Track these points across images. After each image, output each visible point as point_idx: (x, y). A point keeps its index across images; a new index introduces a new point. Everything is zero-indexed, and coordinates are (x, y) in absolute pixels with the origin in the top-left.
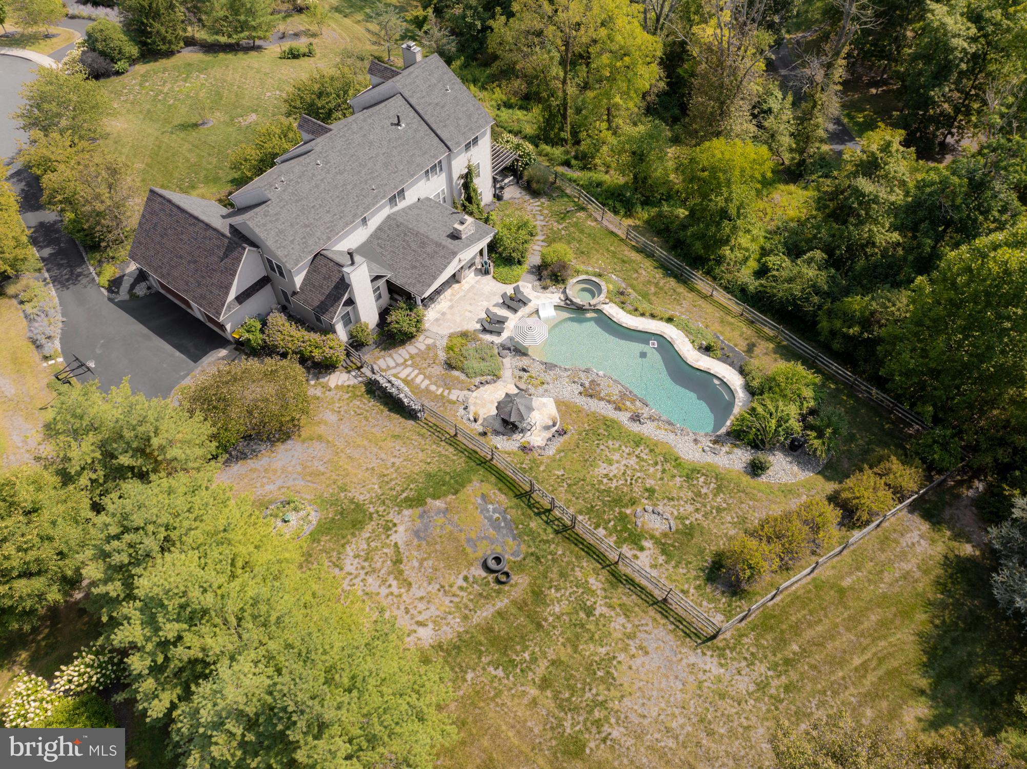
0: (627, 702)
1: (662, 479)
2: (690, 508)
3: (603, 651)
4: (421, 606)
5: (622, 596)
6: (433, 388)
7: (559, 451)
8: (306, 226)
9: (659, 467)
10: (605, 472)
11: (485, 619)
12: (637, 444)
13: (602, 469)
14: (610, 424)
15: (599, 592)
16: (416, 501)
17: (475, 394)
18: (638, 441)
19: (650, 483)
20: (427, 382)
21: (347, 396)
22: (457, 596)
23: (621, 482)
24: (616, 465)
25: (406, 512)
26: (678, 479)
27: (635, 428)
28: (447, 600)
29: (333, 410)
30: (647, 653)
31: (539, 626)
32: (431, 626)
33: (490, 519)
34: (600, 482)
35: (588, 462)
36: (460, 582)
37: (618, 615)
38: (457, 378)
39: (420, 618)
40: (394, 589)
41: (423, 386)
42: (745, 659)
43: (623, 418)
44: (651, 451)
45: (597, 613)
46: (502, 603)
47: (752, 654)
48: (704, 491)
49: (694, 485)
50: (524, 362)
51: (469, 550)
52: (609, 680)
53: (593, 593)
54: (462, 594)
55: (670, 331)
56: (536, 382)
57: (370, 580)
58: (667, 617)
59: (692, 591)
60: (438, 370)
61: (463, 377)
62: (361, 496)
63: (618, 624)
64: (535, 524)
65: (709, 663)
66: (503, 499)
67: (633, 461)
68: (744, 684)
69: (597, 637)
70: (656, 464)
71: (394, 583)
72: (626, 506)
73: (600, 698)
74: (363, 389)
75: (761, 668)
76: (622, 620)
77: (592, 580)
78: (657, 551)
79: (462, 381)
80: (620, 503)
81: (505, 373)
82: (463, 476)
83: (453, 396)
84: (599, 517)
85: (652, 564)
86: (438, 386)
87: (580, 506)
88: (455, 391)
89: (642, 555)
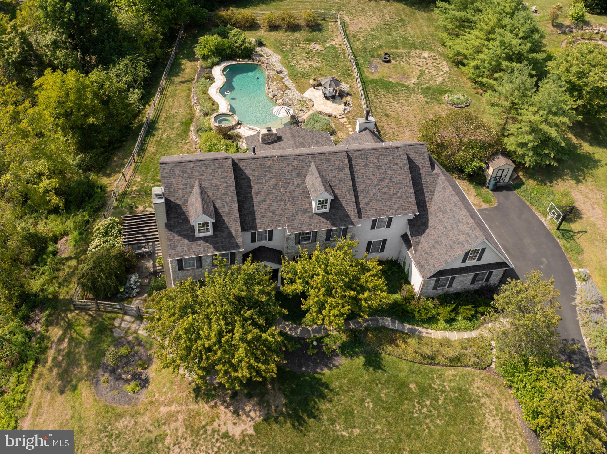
0: (378, 22)
3: (373, 32)
4: (421, 64)
5: (352, 40)
14: (293, 76)
17: (335, 113)
18: (289, 67)
25: (406, 84)
27: (285, 71)
28: (411, 61)
33: (376, 69)
39: (424, 60)
40: (427, 70)
43: (284, 75)
44: (289, 62)
50: (297, 113)
51: (391, 67)
52: (378, 27)
53: (362, 43)
55: (213, 91)
56: (303, 103)
61: (332, 124)
63: (361, 35)
65: (347, 19)
66: (367, 71)
67: (302, 62)
76: (359, 35)
79: (334, 122)
80: (323, 54)
81: (310, 112)
82: (373, 82)
83: (345, 120)
84: (336, 55)
85: (333, 40)
86: (347, 128)
87: (339, 59)
88: (342, 121)
89: (333, 43)
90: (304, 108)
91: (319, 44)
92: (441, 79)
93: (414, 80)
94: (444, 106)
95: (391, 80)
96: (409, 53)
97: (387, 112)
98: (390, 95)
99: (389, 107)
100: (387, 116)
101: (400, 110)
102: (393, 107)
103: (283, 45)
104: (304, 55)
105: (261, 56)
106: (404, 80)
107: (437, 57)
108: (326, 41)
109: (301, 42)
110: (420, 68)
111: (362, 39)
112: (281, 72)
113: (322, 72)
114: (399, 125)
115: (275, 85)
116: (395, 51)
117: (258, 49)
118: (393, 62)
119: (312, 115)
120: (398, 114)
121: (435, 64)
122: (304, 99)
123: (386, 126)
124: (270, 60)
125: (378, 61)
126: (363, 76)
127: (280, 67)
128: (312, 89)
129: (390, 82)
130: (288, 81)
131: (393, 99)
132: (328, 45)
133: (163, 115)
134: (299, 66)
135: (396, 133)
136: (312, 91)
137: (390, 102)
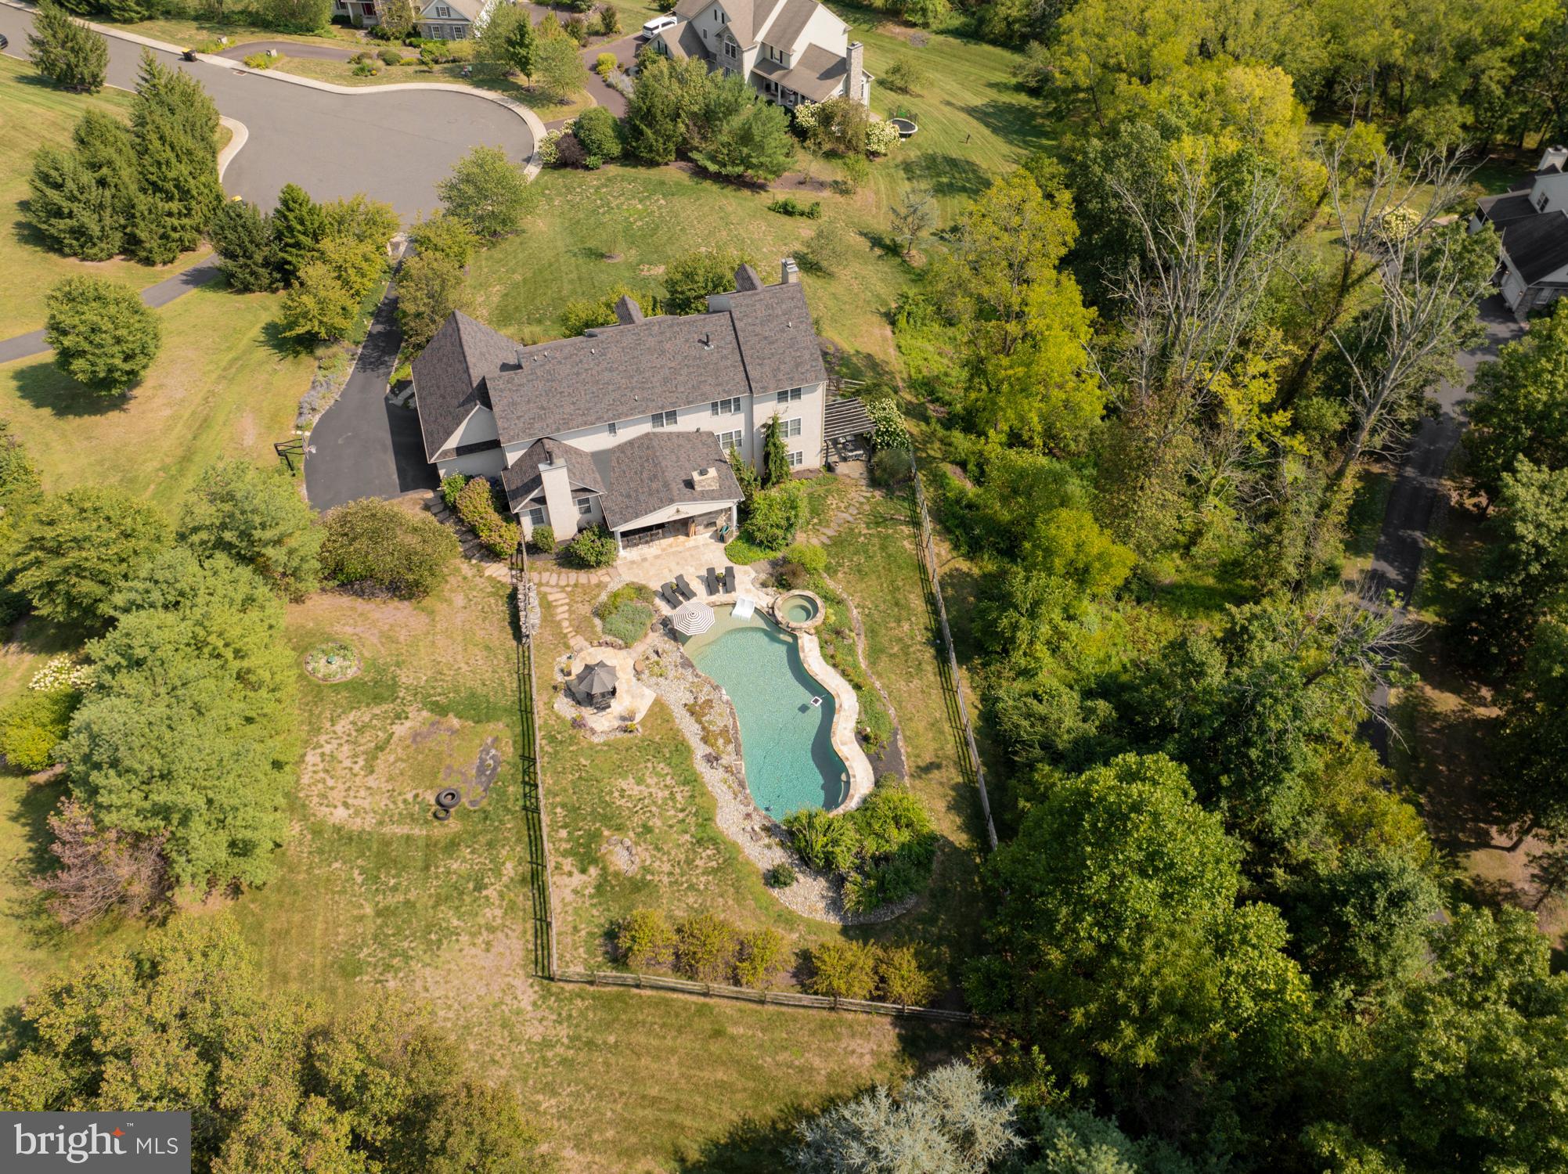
1: (671, 827)
4: (362, 793)
5: (523, 898)
6: (565, 624)
7: (605, 744)
8: (543, 408)
9: (681, 816)
10: (625, 787)
11: (395, 834)
12: (686, 783)
13: (628, 784)
15: (505, 879)
16: (441, 710)
17: (591, 648)
18: (691, 780)
19: (656, 823)
20: (566, 615)
21: (489, 589)
22: (394, 803)
23: (630, 805)
24: (643, 788)
26: (687, 837)
29: (467, 596)
30: (488, 950)
31: (427, 868)
32: (351, 811)
34: (611, 793)
35: (619, 770)
36: (409, 797)
37: (501, 907)
38: (593, 626)
39: (350, 801)
41: (558, 618)
42: (560, 1015)
44: (692, 797)
45: (484, 893)
46: (418, 831)
47: (570, 1016)
48: (698, 862)
49: (695, 852)
50: (667, 646)
54: (402, 806)
55: (846, 698)
56: (656, 669)
57: (345, 748)
58: (536, 937)
59: (583, 933)
60: (585, 610)
62: (405, 677)
68: (534, 1032)
69: (463, 909)
70: (683, 810)
71: (361, 763)
72: (609, 828)
73: (411, 953)
74: (508, 591)
75: (563, 1031)
76: (499, 912)
77: (509, 865)
78: (594, 883)
81: (641, 648)
82: (498, 713)
83: (572, 641)
86: (571, 626)
90: (656, 658)
91: (617, 874)
92: (339, 728)
93: (401, 729)
95: (456, 722)
97: (485, 653)
98: (471, 684)
100: (487, 648)
102: (472, 662)
106: (425, 729)
112: (712, 759)
115: (718, 719)
116: (416, 833)
122: (654, 679)
125: (471, 793)
128: (637, 718)
129: (460, 715)
130: (690, 729)
132: (593, 870)
136: (637, 710)
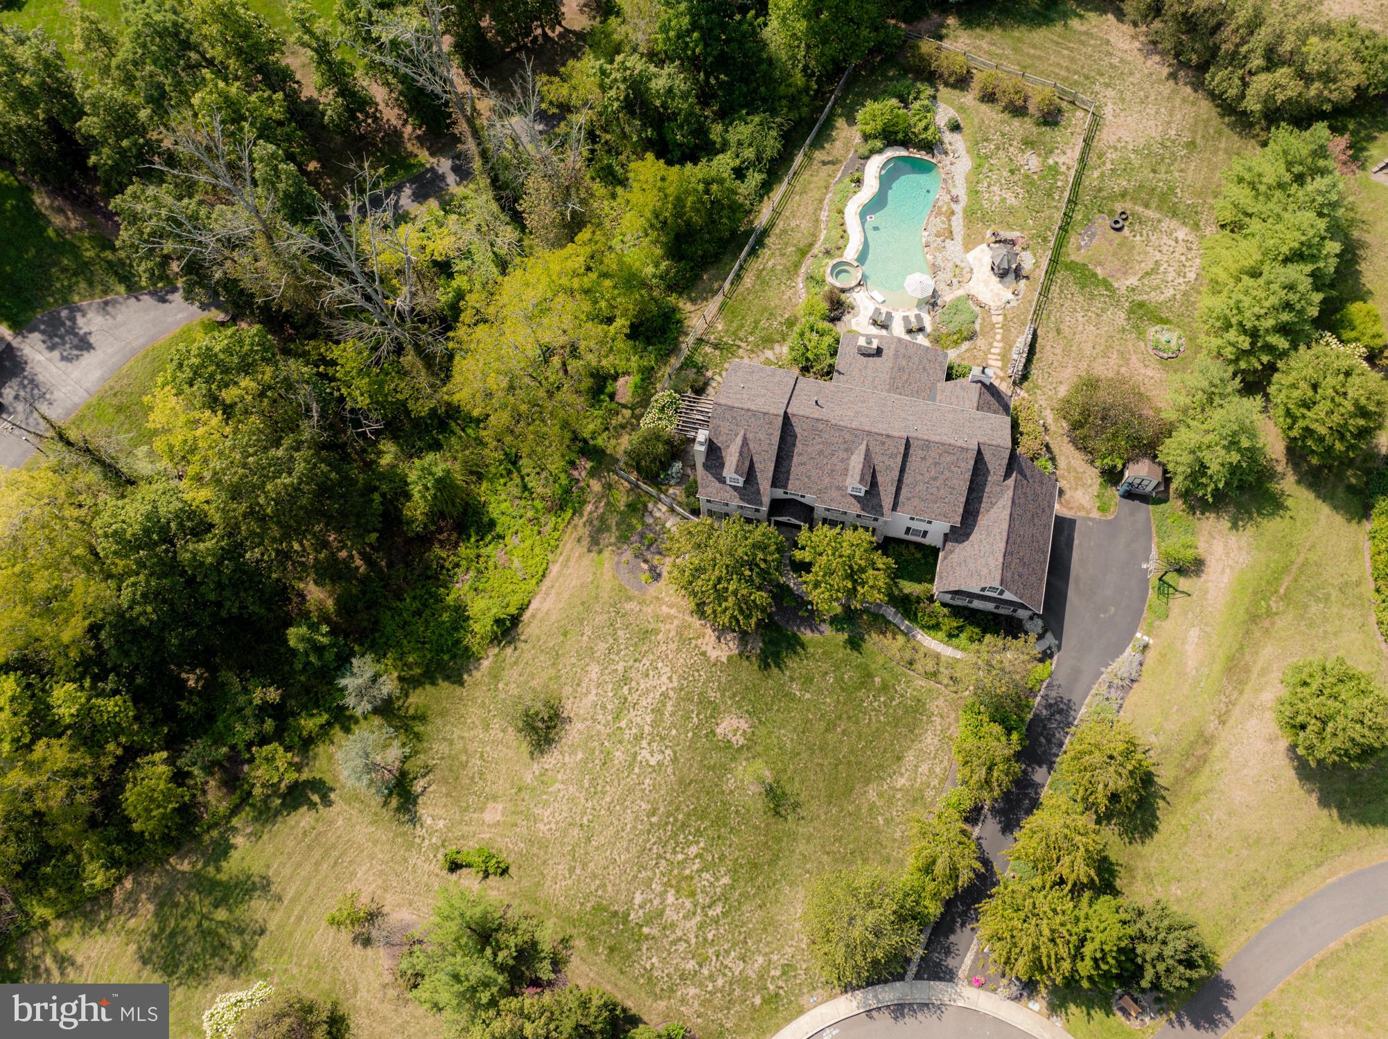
0: (1154, 135)
1: (998, 170)
2: (1011, 149)
3: (1133, 156)
4: (1164, 249)
5: (1093, 159)
6: (998, 337)
7: (1013, 230)
12: (977, 192)
13: (1011, 201)
14: (970, 214)
15: (1099, 171)
16: (1107, 285)
17: (991, 304)
18: (974, 192)
20: (995, 344)
21: (1039, 392)
25: (1116, 285)
26: (992, 162)
27: (964, 199)
28: (1153, 238)
30: (1120, 137)
31: (1140, 186)
33: (1091, 241)
35: (1011, 211)
36: (1138, 238)
37: (1107, 158)
38: (982, 325)
39: (1173, 243)
40: (1165, 265)
41: (1001, 345)
42: (1095, 96)
43: (958, 208)
45: (1112, 167)
46: (1139, 209)
47: (1091, 94)
48: (993, 147)
49: (992, 153)
50: (942, 287)
51: (1117, 242)
52: (1148, 146)
53: (1103, 174)
55: (852, 209)
56: (957, 271)
57: (1170, 279)
58: (1093, 136)
59: (1069, 130)
60: (980, 342)
61: (979, 321)
63: (1111, 155)
64: (1078, 216)
65: (1108, 111)
66: (1073, 239)
67: (995, 188)
68: (1110, 93)
69: (1126, 161)
71: (1162, 269)
72: (1033, 180)
73: (1159, 146)
74: (1026, 384)
75: (1097, 88)
76: (1108, 155)
77: (1095, 176)
78: (1053, 155)
79: (983, 319)
80: (1032, 183)
81: (961, 292)
82: (1071, 267)
83: (1000, 319)
84: (1051, 189)
85: (1064, 153)
86: (995, 334)
87: (1050, 201)
88: (995, 319)
89: (1061, 160)
90: (955, 281)
91: (1039, 155)
92: (1172, 292)
93: (1133, 281)
94: (1142, 344)
95: (1099, 271)
96: (1159, 221)
97: (1062, 327)
98: (1081, 299)
99: (1068, 318)
100: (1059, 332)
101: (1080, 328)
102: (1073, 321)
103: (986, 140)
104: (1005, 174)
105: (946, 153)
106: (1119, 275)
107: (1194, 247)
108: (1051, 152)
109: (1015, 143)
110: (1158, 256)
111: (1109, 166)
112: (955, 200)
113: (1011, 220)
114: (1067, 351)
115: (938, 223)
116: (1141, 209)
117: (948, 137)
118: (1126, 231)
119: (959, 299)
120: (1074, 334)
121: (1183, 258)
122: (963, 265)
123: (1048, 348)
124: (953, 168)
125: (1104, 222)
126: (1063, 250)
127: (961, 190)
128: (984, 246)
129: (1095, 275)
130: (958, 223)
131: (1082, 308)
132: (1051, 162)
133: (781, 224)
134: (987, 196)
135: (1056, 364)
136: (983, 251)
137: (1075, 310)
